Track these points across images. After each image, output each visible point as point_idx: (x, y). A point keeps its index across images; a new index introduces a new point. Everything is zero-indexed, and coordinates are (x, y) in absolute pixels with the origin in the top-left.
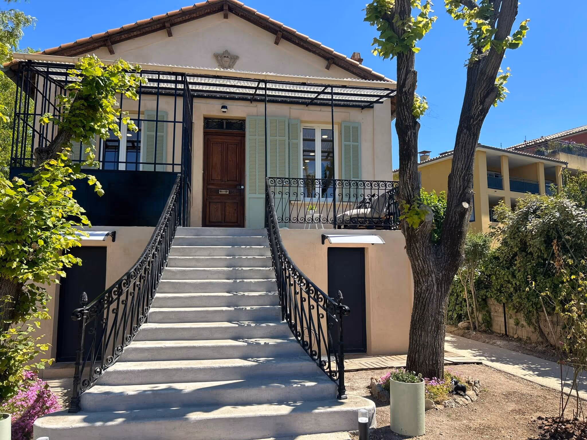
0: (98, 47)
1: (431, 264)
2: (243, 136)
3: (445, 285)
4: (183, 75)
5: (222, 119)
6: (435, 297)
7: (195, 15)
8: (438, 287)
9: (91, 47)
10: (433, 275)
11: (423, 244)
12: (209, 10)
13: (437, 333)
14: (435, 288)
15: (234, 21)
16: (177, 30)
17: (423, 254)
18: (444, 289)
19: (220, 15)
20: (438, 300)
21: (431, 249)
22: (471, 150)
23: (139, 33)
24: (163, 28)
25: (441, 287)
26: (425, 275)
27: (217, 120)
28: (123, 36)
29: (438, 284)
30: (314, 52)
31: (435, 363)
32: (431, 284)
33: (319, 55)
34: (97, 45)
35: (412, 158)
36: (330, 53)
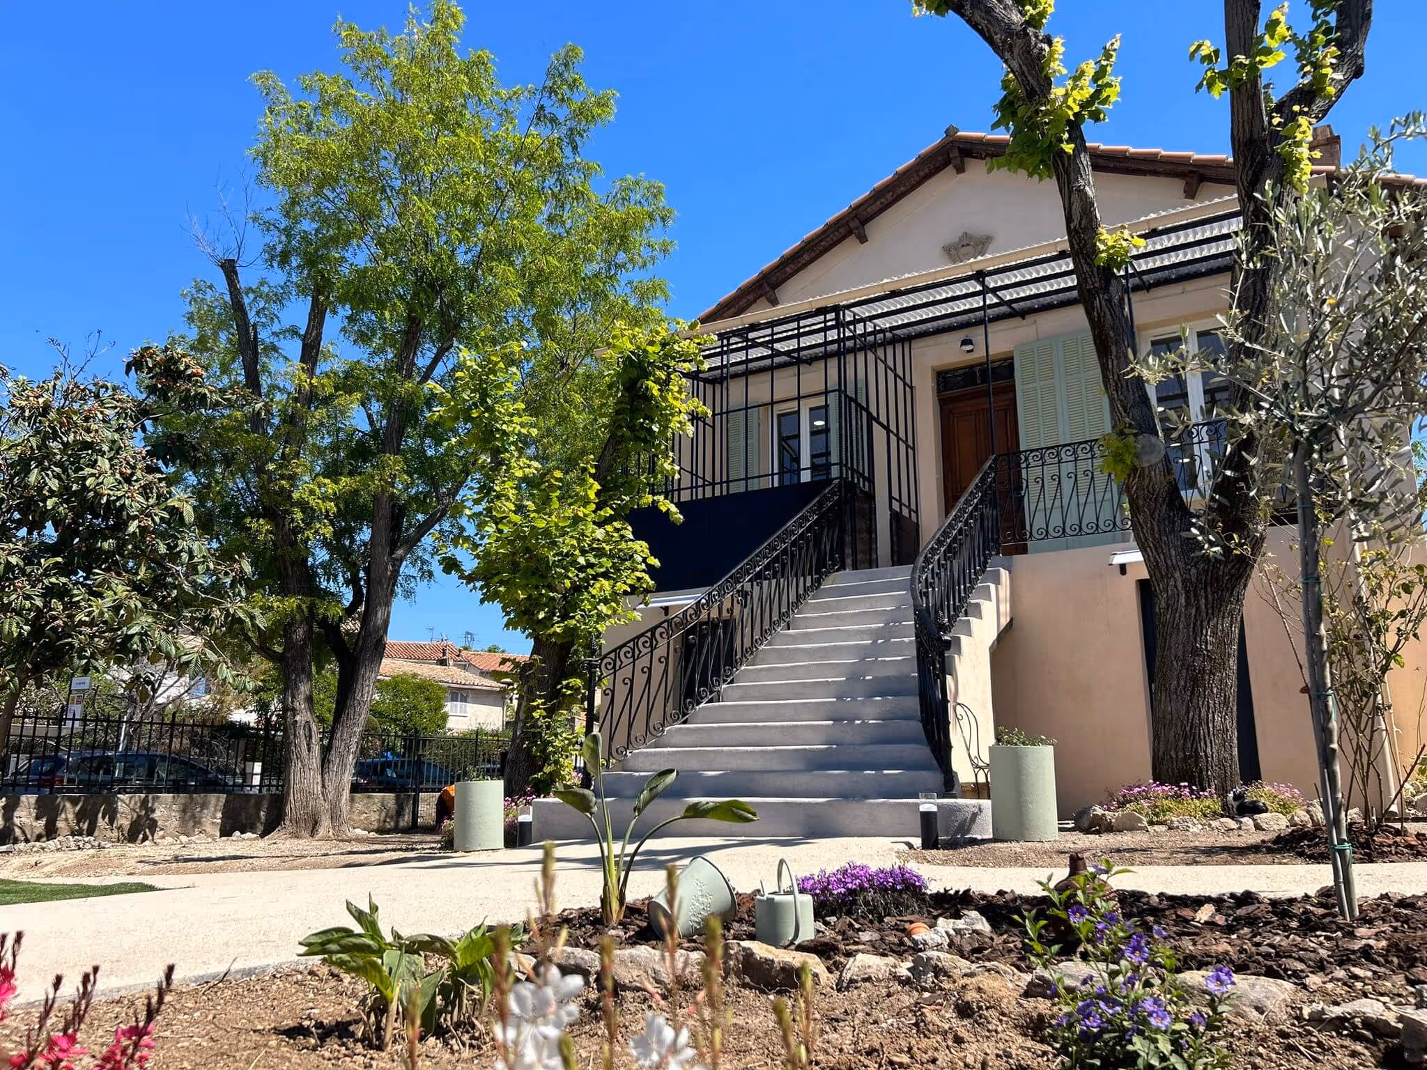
0: (755, 301)
1: (1173, 552)
2: (1012, 388)
3: (1206, 592)
4: (836, 309)
5: (971, 367)
6: (1183, 619)
7: (903, 189)
8: (1187, 598)
9: (743, 303)
10: (1177, 575)
11: (1152, 515)
12: (927, 171)
13: (1192, 693)
14: (1183, 600)
15: (977, 170)
16: (873, 229)
17: (1153, 535)
18: (1206, 598)
19: (950, 170)
20: (1188, 625)
21: (1174, 522)
22: (1254, 300)
23: (813, 254)
24: (849, 233)
25: (1196, 596)
26: (1162, 577)
27: (961, 372)
28: (788, 269)
29: (1187, 592)
30: (1155, 173)
31: (1191, 756)
32: (1173, 595)
33: (1167, 174)
34: (750, 297)
35: (1113, 348)
36: (1184, 161)
